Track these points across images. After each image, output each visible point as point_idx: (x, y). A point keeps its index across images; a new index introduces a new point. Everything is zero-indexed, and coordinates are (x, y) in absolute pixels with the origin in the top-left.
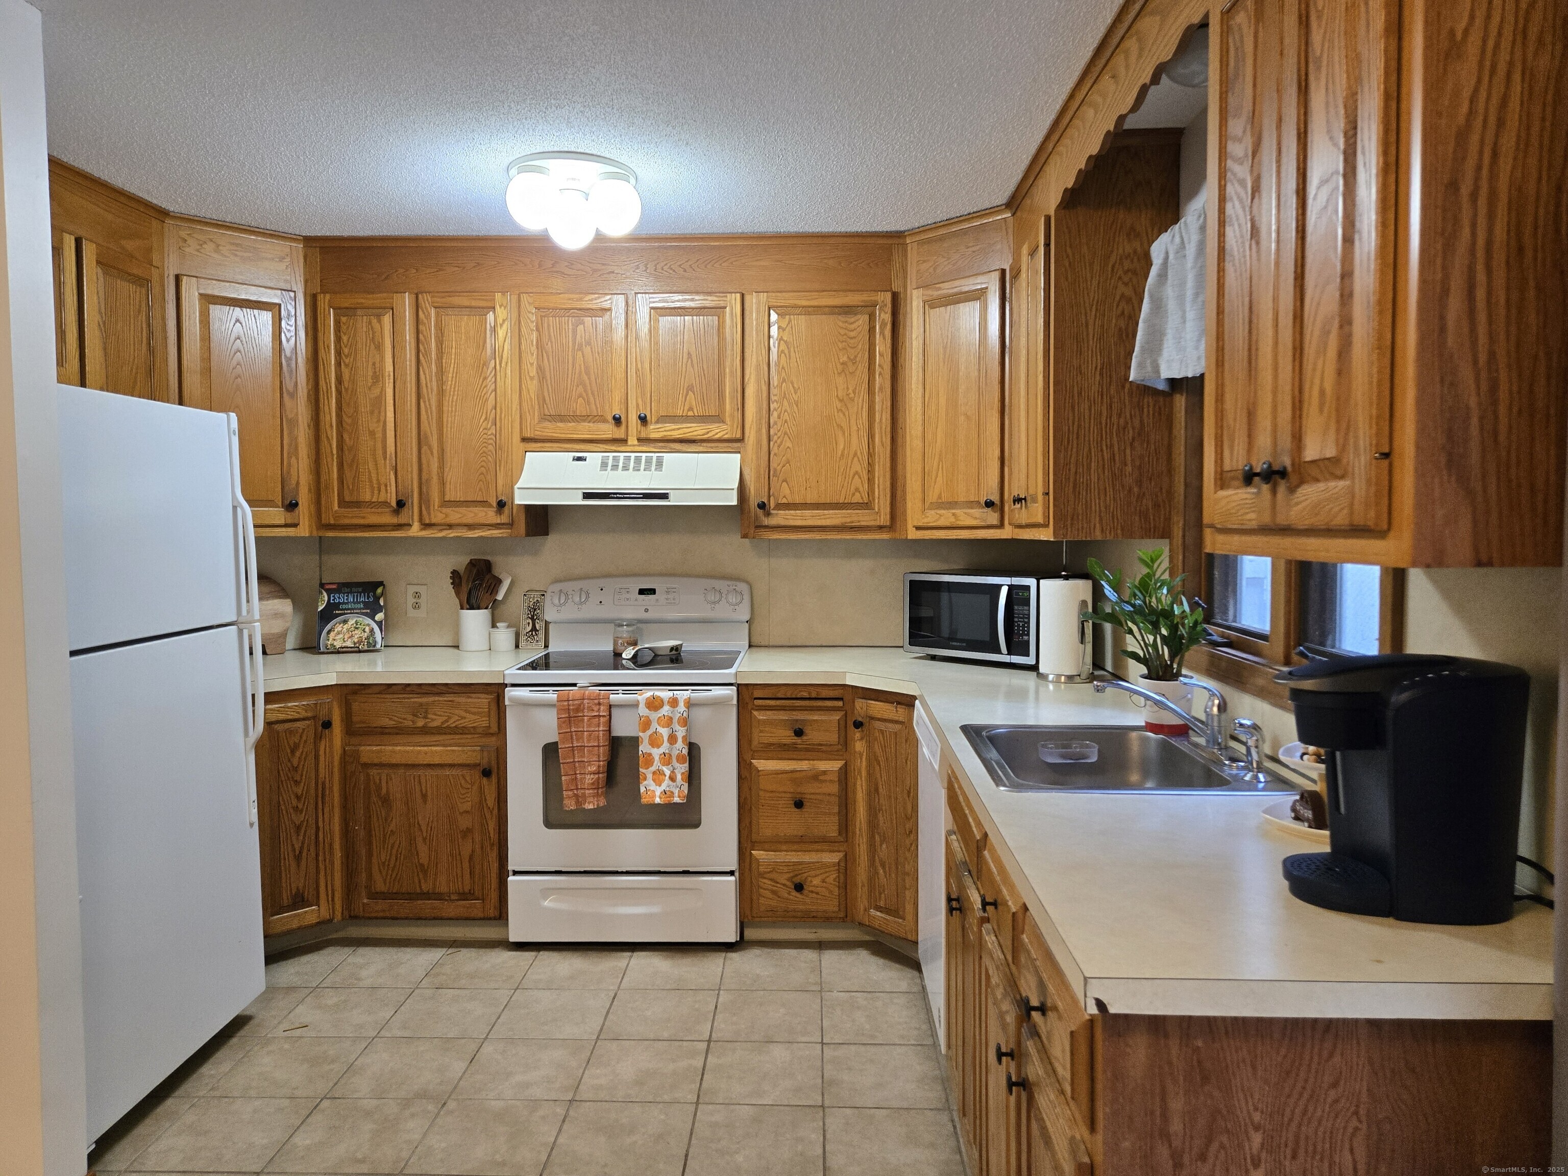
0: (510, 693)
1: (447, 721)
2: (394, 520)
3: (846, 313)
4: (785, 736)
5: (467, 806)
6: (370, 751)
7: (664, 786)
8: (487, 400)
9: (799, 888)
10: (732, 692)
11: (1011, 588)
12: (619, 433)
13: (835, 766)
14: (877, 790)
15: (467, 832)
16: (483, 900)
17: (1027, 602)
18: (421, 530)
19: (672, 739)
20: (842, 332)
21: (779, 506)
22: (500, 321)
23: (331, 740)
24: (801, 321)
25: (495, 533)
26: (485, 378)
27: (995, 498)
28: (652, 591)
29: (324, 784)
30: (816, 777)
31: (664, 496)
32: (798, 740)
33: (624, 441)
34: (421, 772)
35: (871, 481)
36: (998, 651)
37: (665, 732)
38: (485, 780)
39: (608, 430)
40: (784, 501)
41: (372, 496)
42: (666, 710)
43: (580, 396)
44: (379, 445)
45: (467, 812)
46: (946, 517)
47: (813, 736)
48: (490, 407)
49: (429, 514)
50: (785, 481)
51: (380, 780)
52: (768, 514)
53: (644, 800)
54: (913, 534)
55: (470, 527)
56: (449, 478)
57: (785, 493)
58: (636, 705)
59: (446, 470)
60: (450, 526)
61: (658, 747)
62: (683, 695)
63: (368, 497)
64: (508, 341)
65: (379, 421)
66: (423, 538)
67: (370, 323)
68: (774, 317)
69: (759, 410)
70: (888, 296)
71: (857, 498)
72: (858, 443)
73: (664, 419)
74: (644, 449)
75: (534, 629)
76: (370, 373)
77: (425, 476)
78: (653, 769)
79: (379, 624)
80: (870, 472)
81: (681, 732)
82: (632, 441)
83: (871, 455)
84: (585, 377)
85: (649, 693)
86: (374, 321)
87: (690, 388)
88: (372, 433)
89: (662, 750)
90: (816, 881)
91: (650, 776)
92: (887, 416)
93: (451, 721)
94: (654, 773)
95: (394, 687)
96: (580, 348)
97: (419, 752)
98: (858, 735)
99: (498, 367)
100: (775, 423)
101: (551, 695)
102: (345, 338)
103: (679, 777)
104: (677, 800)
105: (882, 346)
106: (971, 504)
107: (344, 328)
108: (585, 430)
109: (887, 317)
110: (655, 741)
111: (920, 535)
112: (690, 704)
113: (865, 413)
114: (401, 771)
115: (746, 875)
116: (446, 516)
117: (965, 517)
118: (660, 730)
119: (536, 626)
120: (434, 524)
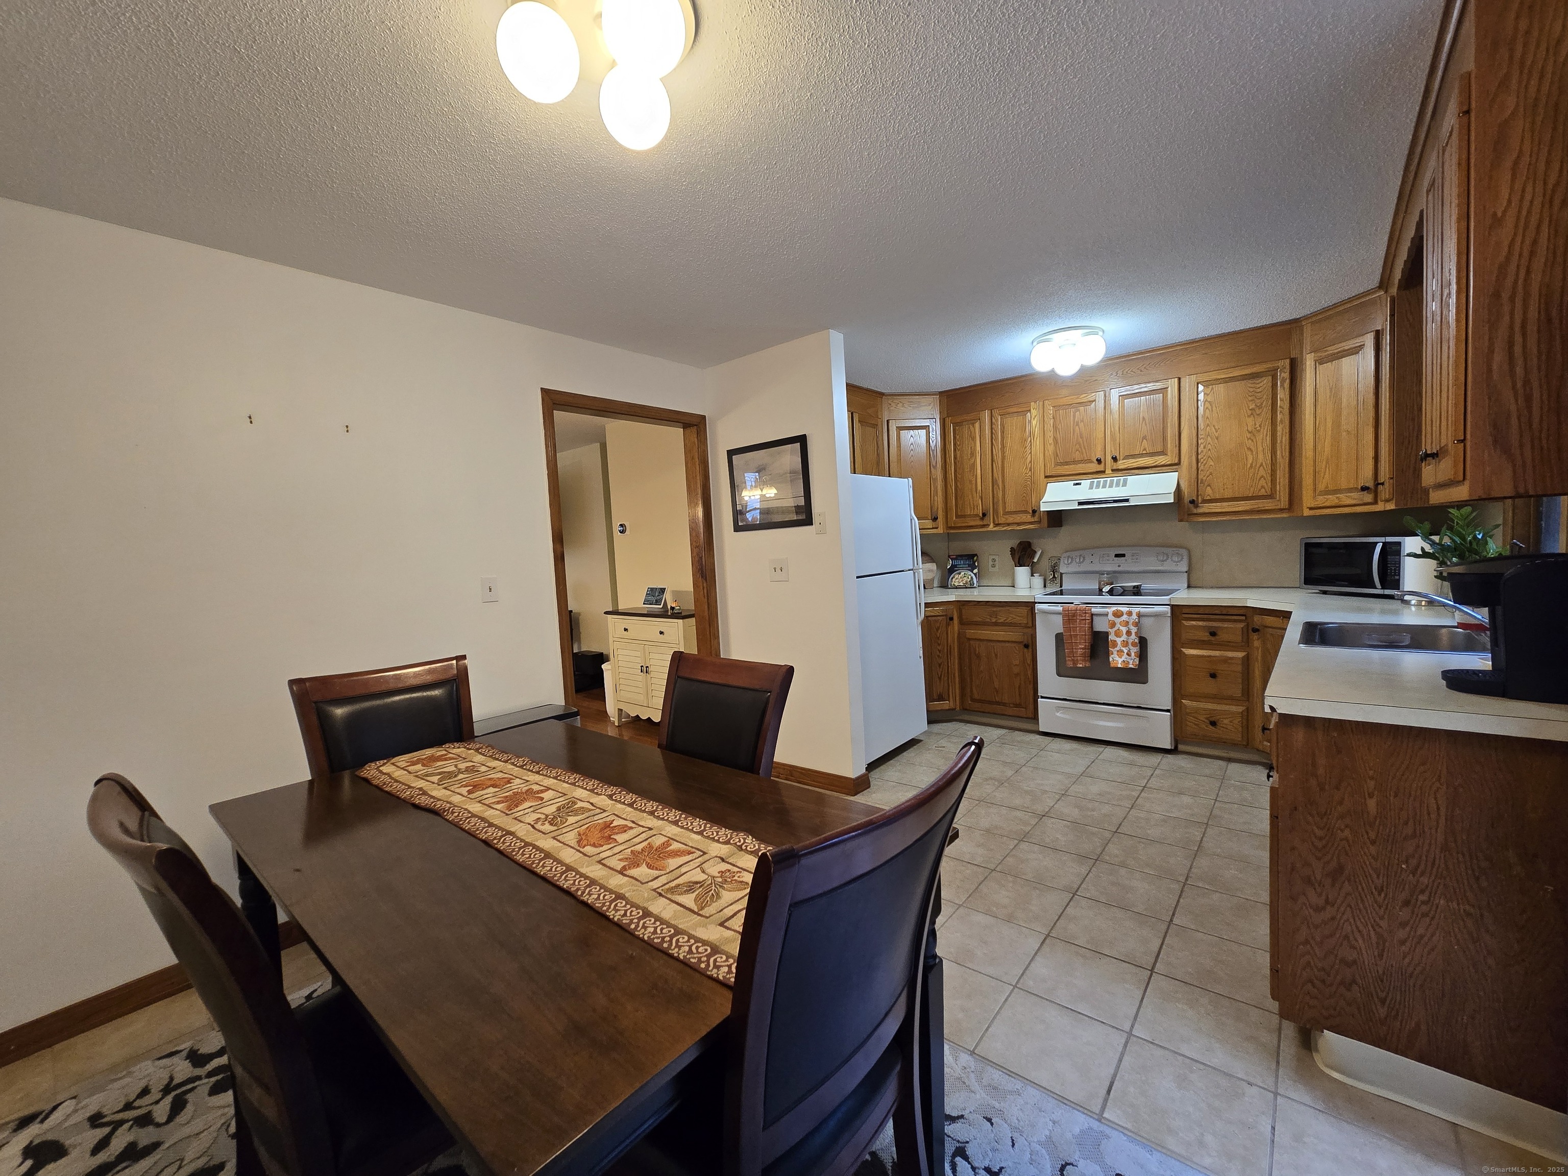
0: (1038, 606)
1: (1006, 620)
2: (981, 523)
3: (1253, 378)
4: (1205, 636)
5: (1017, 662)
6: (971, 632)
7: (1123, 658)
8: (1027, 458)
9: (1213, 724)
10: (1168, 609)
11: (1385, 544)
12: (1101, 468)
13: (1239, 655)
15: (1017, 675)
16: (1026, 709)
17: (1398, 553)
18: (994, 527)
19: (1129, 633)
20: (1251, 390)
21: (1205, 501)
22: (1033, 417)
23: (953, 627)
24: (1221, 388)
25: (1032, 526)
26: (1026, 447)
27: (1370, 484)
28: (1123, 555)
29: (950, 646)
30: (1226, 660)
31: (1127, 500)
32: (1212, 638)
33: (1104, 472)
34: (994, 644)
35: (1273, 481)
36: (1375, 588)
37: (1124, 629)
38: (1026, 650)
39: (1095, 467)
40: (1208, 498)
41: (971, 512)
42: (1125, 617)
43: (1077, 450)
44: (974, 487)
45: (1017, 665)
46: (1332, 500)
47: (1223, 636)
48: (1028, 462)
49: (998, 519)
50: (1209, 485)
51: (976, 646)
52: (1197, 506)
53: (1112, 665)
54: (1307, 513)
55: (1019, 524)
56: (1008, 500)
57: (1209, 493)
58: (1107, 615)
59: (1006, 496)
60: (1009, 524)
61: (1120, 637)
62: (1135, 610)
63: (969, 513)
64: (1038, 426)
65: (974, 475)
66: (995, 531)
67: (970, 428)
68: (1201, 388)
69: (1191, 445)
70: (1288, 361)
71: (1263, 492)
72: (1263, 457)
73: (1127, 457)
74: (1116, 475)
75: (1054, 577)
76: (970, 453)
77: (996, 500)
78: (1117, 649)
79: (975, 574)
80: (1273, 475)
81: (1134, 630)
82: (1108, 471)
83: (1273, 464)
84: (1081, 440)
85: (1114, 608)
86: (971, 426)
87: (1144, 438)
88: (971, 481)
89: (1122, 639)
90: (1226, 721)
91: (1115, 653)
92: (1286, 438)
93: (1009, 620)
94: (1118, 651)
95: (981, 603)
96: (1078, 424)
97: (993, 634)
98: (1255, 637)
99: (1032, 440)
100: (1202, 451)
101: (1059, 608)
102: (958, 437)
103: (1133, 654)
104: (1131, 666)
105: (1283, 394)
106: (1350, 490)
107: (957, 432)
108: (1080, 468)
109: (1286, 375)
110: (1118, 634)
111: (1312, 513)
112: (1140, 615)
113: (1269, 439)
114: (985, 643)
115: (1178, 713)
116: (1007, 519)
117: (1346, 499)
118: (1121, 628)
119: (1056, 576)
120: (1000, 524)
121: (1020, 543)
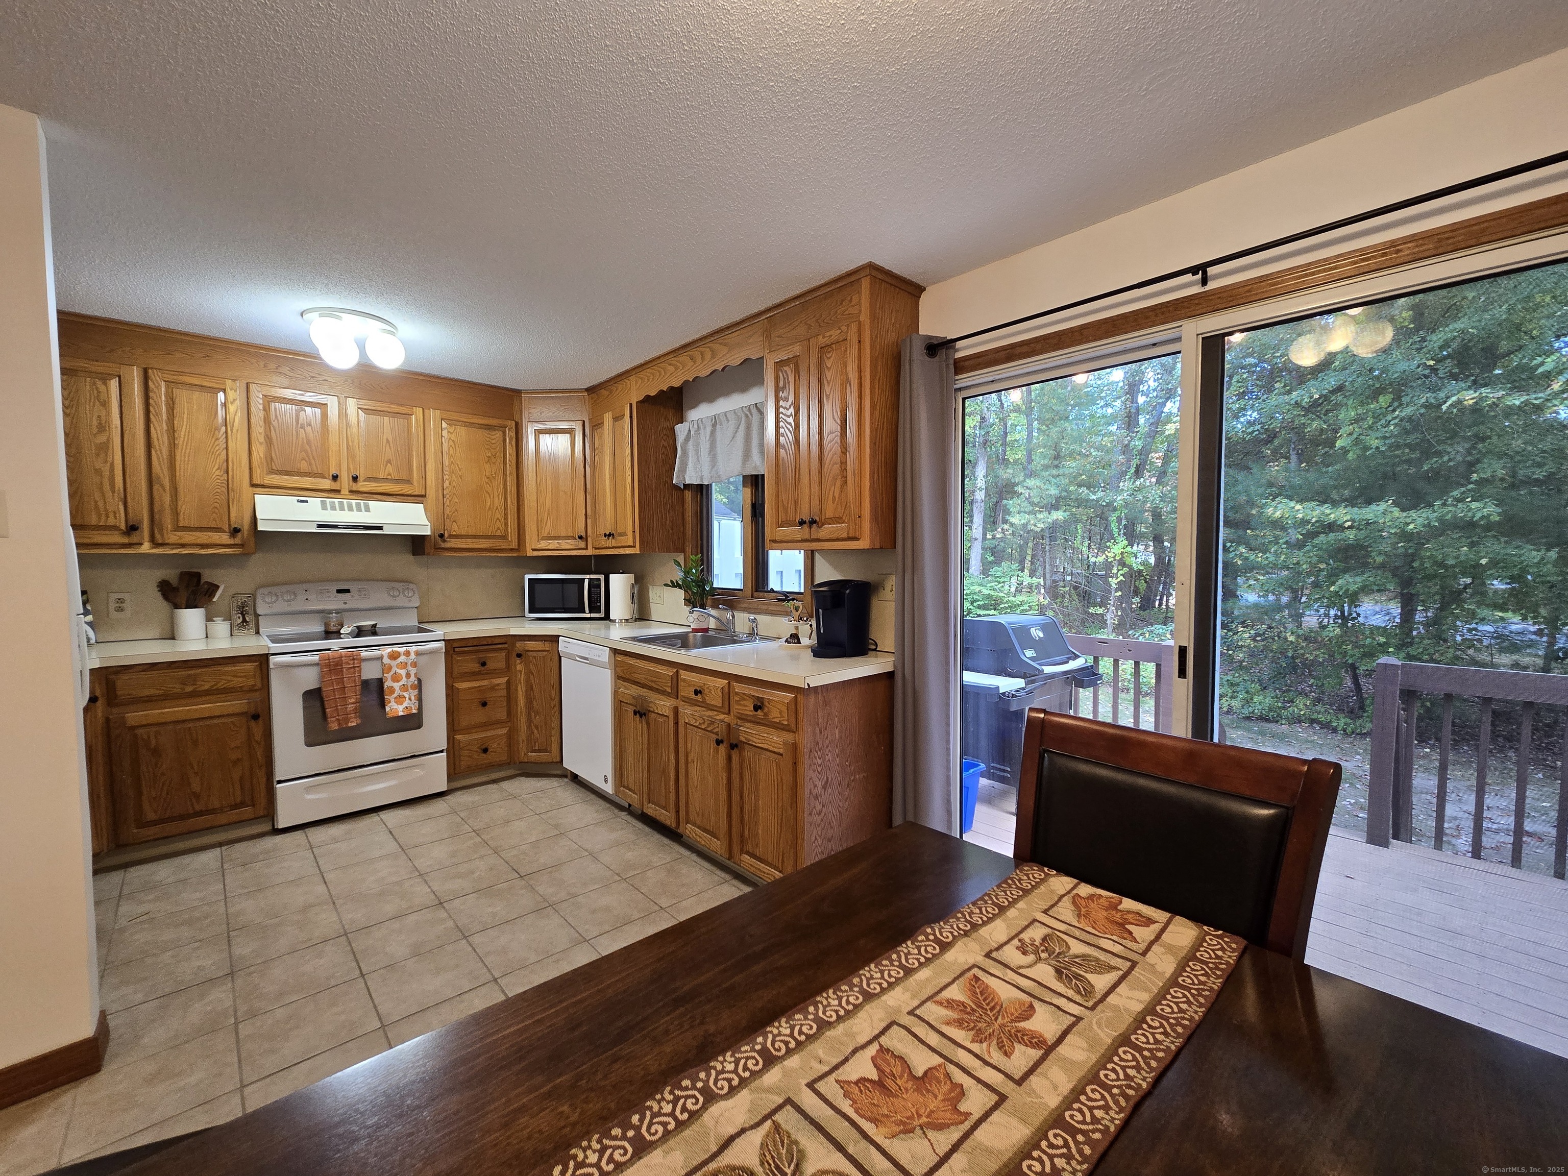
0: (273, 660)
1: (215, 685)
2: (126, 540)
3: (489, 429)
4: (475, 667)
5: (238, 743)
6: (134, 717)
7: (405, 704)
8: (219, 455)
9: (485, 751)
10: (441, 645)
11: (590, 580)
12: (335, 486)
13: (503, 680)
14: (532, 688)
15: (236, 762)
16: (253, 805)
17: (599, 586)
18: (152, 548)
19: (408, 675)
20: (488, 440)
21: (451, 536)
22: (230, 400)
23: (96, 713)
24: (462, 431)
25: (228, 551)
26: (218, 439)
27: (583, 535)
28: (348, 591)
30: (493, 688)
31: (380, 528)
32: (482, 668)
33: (338, 491)
34: (190, 725)
35: (506, 524)
36: (584, 612)
37: (403, 672)
38: (253, 723)
39: (327, 484)
40: (454, 533)
42: (402, 658)
43: (304, 459)
44: (106, 481)
45: (238, 747)
46: (554, 544)
47: (491, 665)
48: (222, 460)
49: (162, 535)
50: (454, 521)
51: (149, 737)
52: (444, 541)
53: (390, 715)
54: (530, 553)
55: (203, 546)
56: (183, 509)
57: (455, 529)
58: (381, 658)
59: (180, 503)
60: (183, 546)
61: (398, 681)
62: (413, 649)
63: (94, 522)
64: (239, 414)
65: (106, 462)
66: (153, 555)
67: (95, 384)
68: (444, 425)
69: (437, 479)
70: (514, 423)
71: (498, 533)
72: (498, 502)
73: (369, 479)
74: (353, 497)
75: (244, 620)
76: (95, 423)
77: (157, 508)
78: (395, 695)
80: (506, 519)
81: (413, 671)
82: (345, 491)
83: (506, 509)
84: (308, 447)
85: (389, 649)
86: (99, 383)
87: (389, 461)
88: (98, 472)
89: (401, 683)
90: (495, 745)
91: (392, 700)
92: (514, 489)
93: (219, 685)
94: (396, 698)
95: (158, 666)
96: (303, 427)
97: (189, 710)
98: (518, 661)
99: (229, 432)
100: (447, 487)
101: (310, 658)
103: (413, 698)
104: (414, 711)
105: (510, 450)
106: (567, 538)
108: (307, 482)
109: (513, 434)
110: (396, 678)
111: (535, 554)
112: (418, 654)
113: (502, 487)
114: (171, 727)
115: (453, 750)
116: (181, 538)
117: (565, 544)
118: (399, 671)
119: (247, 619)
120: (168, 544)
121: (182, 575)
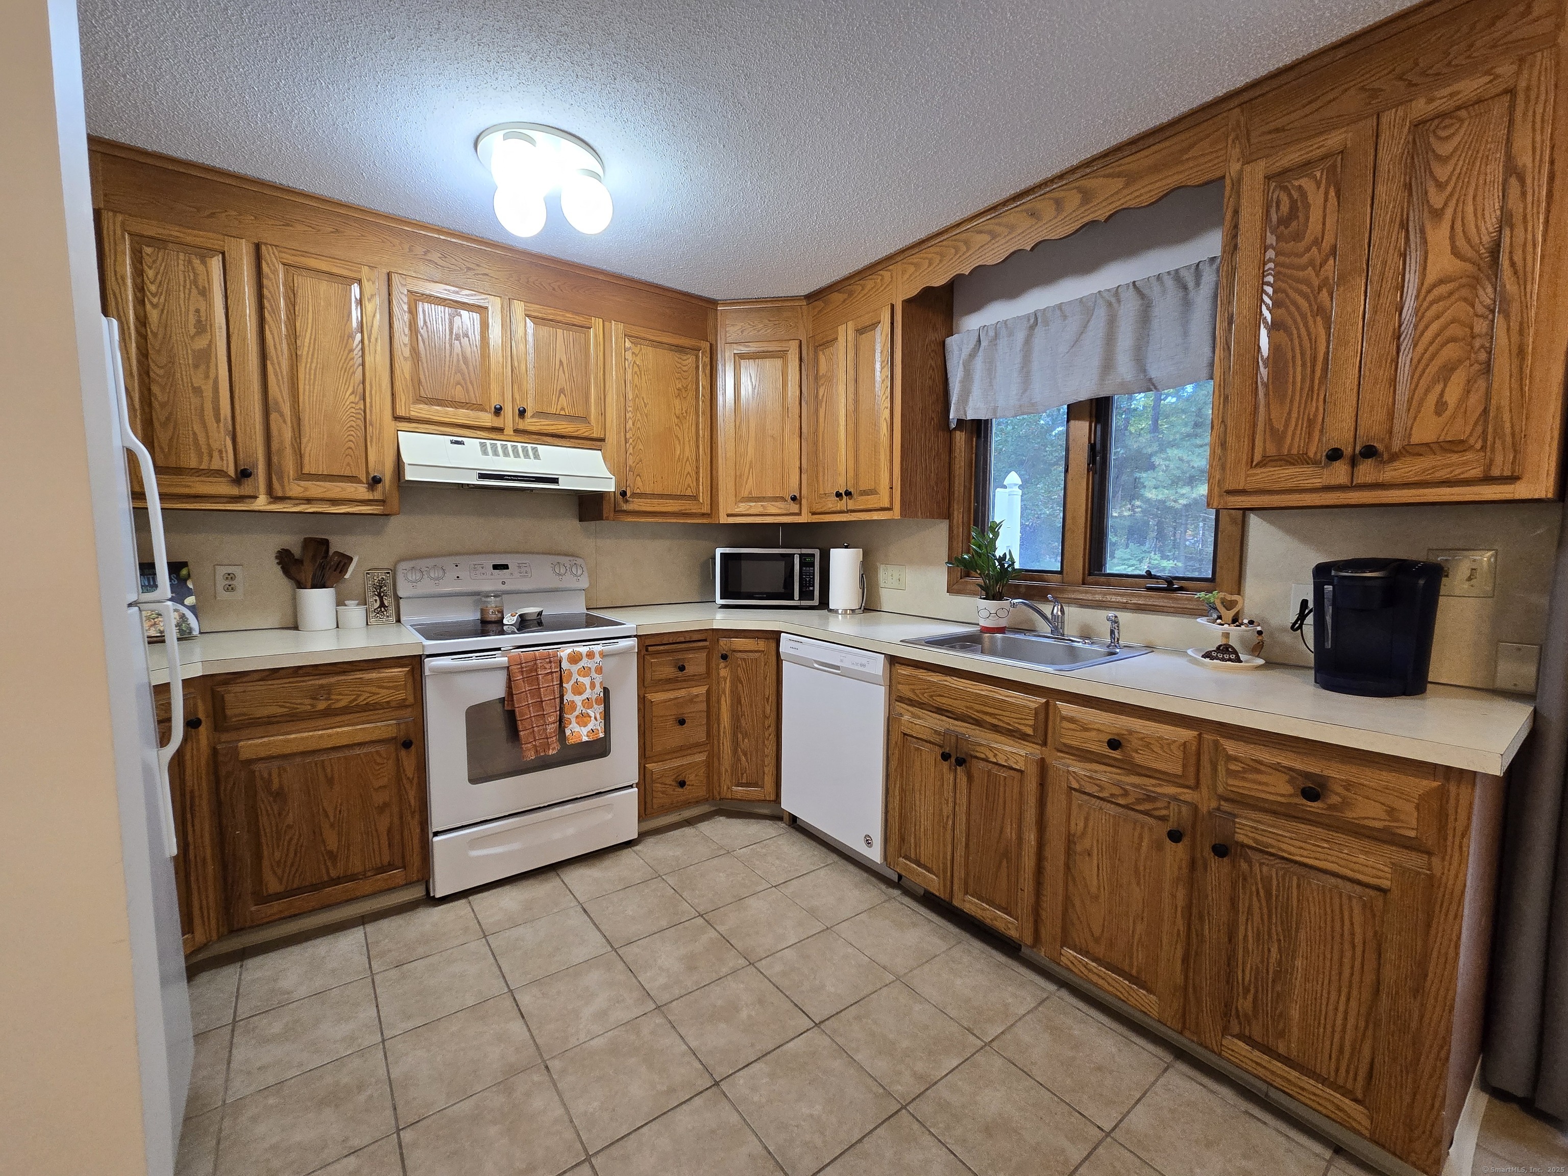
0: (430, 663)
1: (355, 700)
2: (235, 491)
3: (681, 352)
4: (672, 672)
5: (384, 781)
6: (253, 745)
7: (590, 726)
8: (354, 373)
9: (682, 784)
10: (633, 642)
11: (802, 555)
12: (498, 422)
13: (703, 690)
14: (739, 702)
15: (382, 808)
16: (404, 867)
17: (812, 565)
18: (270, 503)
19: (593, 686)
20: (679, 365)
21: (635, 495)
22: (367, 295)
23: (198, 741)
24: (649, 352)
26: (351, 351)
27: (797, 495)
28: (505, 567)
29: (192, 792)
30: (692, 700)
31: (555, 481)
32: (680, 674)
33: (500, 430)
34: (324, 757)
35: (697, 480)
36: (795, 599)
37: (586, 681)
38: (403, 753)
39: (487, 419)
40: (638, 491)
41: (201, 462)
42: (585, 662)
43: (458, 383)
44: (208, 406)
45: (385, 787)
46: (756, 507)
47: (690, 670)
48: (357, 381)
49: (283, 487)
50: (638, 475)
51: (270, 774)
52: (627, 501)
53: (572, 741)
54: (724, 519)
55: (334, 502)
56: (308, 449)
57: (640, 486)
58: (559, 661)
59: (304, 441)
60: (309, 501)
61: (580, 694)
62: (597, 648)
63: (193, 464)
64: (378, 316)
65: (207, 377)
66: (269, 512)
67: (190, 262)
68: (628, 344)
69: (619, 417)
70: (708, 345)
71: (689, 493)
72: (689, 452)
73: (539, 414)
74: (519, 439)
75: (382, 605)
76: (192, 320)
77: (275, 446)
78: (577, 713)
79: (192, 609)
80: (697, 473)
81: (598, 679)
82: (509, 431)
83: (697, 460)
84: (464, 367)
85: (570, 649)
86: (196, 262)
87: (562, 391)
88: (198, 391)
89: (584, 696)
90: (692, 777)
91: (573, 720)
92: (707, 434)
93: (362, 698)
94: (577, 717)
96: (457, 338)
97: (321, 736)
98: (722, 665)
99: (366, 342)
100: (630, 429)
101: (479, 661)
102: (150, 273)
103: (598, 717)
104: (602, 735)
105: (703, 382)
106: (775, 499)
107: (147, 259)
108: (463, 415)
109: (708, 360)
110: (578, 690)
111: (731, 520)
112: (603, 655)
113: (694, 430)
114: (298, 760)
115: (645, 784)
116: (306, 489)
117: (772, 507)
118: (581, 679)
119: (386, 603)
120: (289, 498)
121: (308, 543)
